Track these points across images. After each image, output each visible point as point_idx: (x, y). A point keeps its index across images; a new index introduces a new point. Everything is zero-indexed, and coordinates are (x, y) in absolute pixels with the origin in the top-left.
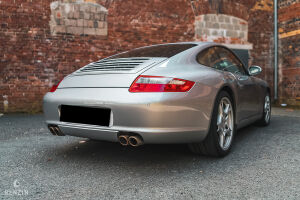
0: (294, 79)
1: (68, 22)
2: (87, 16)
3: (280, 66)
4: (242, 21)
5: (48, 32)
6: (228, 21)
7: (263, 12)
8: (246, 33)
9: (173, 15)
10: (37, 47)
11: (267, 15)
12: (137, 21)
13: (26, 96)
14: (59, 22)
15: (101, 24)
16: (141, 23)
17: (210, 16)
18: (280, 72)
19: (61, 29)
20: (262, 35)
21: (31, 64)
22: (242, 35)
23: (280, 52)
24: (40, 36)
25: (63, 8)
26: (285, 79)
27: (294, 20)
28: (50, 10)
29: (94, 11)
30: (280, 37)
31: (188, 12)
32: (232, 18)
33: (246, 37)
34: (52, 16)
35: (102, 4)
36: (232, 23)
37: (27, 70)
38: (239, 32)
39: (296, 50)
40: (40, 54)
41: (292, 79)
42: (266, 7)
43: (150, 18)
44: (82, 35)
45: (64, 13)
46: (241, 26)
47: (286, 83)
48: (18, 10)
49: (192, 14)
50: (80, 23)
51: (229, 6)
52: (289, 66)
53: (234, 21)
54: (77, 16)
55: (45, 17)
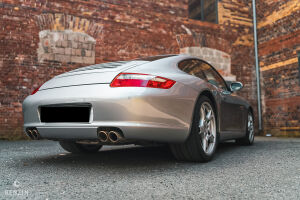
0: (277, 109)
1: (56, 50)
2: (75, 45)
3: (263, 97)
4: (225, 54)
5: (36, 59)
6: (211, 54)
7: (245, 46)
8: (229, 65)
9: (159, 47)
10: (23, 73)
11: (248, 50)
12: (124, 51)
13: (8, 122)
14: (47, 50)
15: (88, 53)
16: (128, 53)
17: (195, 48)
18: (263, 103)
19: (48, 57)
20: (244, 68)
21: (16, 90)
22: (226, 67)
23: (262, 84)
24: (26, 62)
25: (52, 36)
26: (268, 110)
27: (274, 54)
28: (38, 39)
29: (82, 41)
30: (262, 69)
31: (173, 44)
32: (215, 51)
33: (229, 69)
34: (40, 44)
35: (90, 34)
36: (215, 56)
37: (11, 96)
38: (222, 64)
39: (277, 81)
40: (26, 80)
41: (275, 109)
42: (247, 42)
43: (136, 49)
44: (70, 63)
45: (52, 41)
46: (224, 59)
47: (269, 114)
48: (7, 37)
49: (177, 46)
50: (68, 51)
51: (212, 40)
52: (271, 97)
53: (218, 54)
54: (65, 44)
55: (33, 45)
